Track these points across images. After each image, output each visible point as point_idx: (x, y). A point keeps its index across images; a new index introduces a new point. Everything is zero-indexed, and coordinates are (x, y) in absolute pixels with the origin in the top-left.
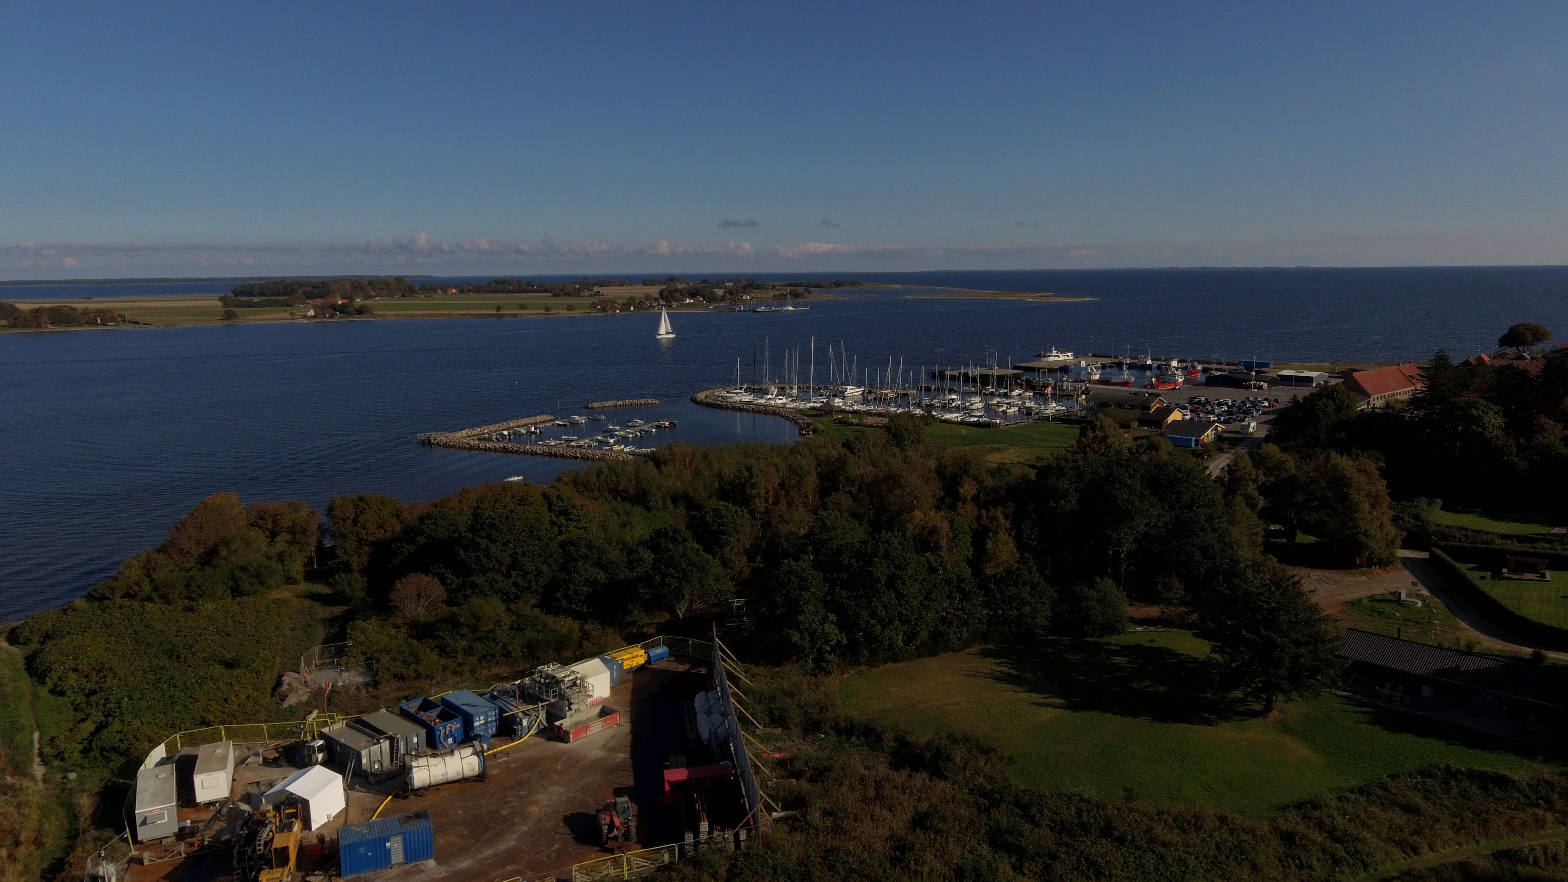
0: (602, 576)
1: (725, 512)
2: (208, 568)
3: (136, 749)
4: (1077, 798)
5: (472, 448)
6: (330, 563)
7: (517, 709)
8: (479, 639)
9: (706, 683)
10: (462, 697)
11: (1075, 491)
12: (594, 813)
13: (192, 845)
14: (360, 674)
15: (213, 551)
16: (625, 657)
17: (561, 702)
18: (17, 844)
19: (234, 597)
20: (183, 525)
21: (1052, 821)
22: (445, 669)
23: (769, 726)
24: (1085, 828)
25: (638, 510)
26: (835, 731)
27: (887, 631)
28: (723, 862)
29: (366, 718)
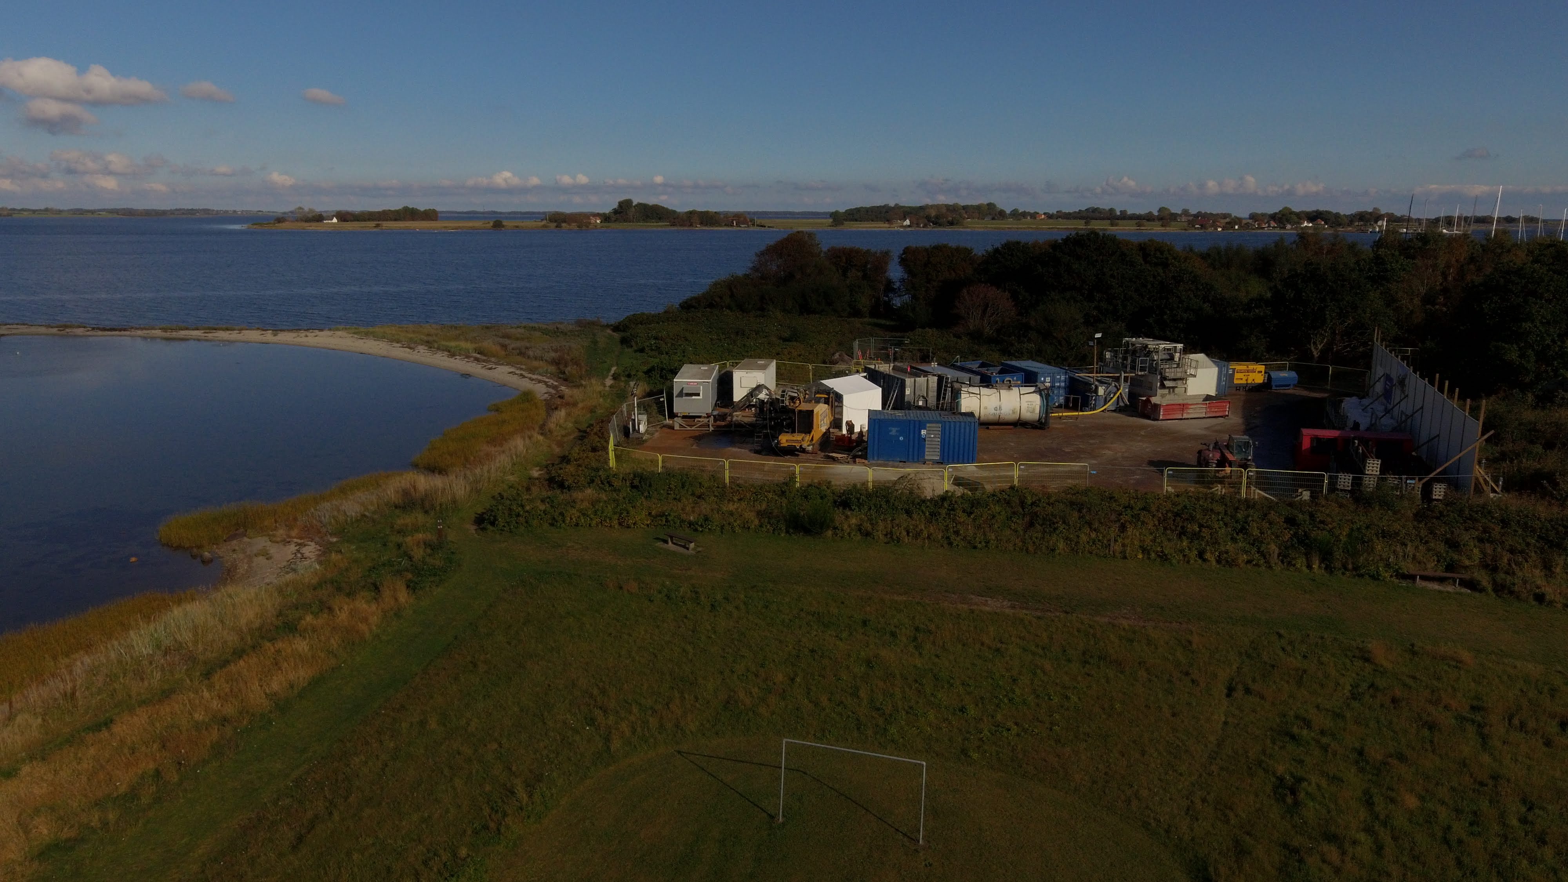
13: (721, 421)
16: (1237, 368)
19: (802, 313)
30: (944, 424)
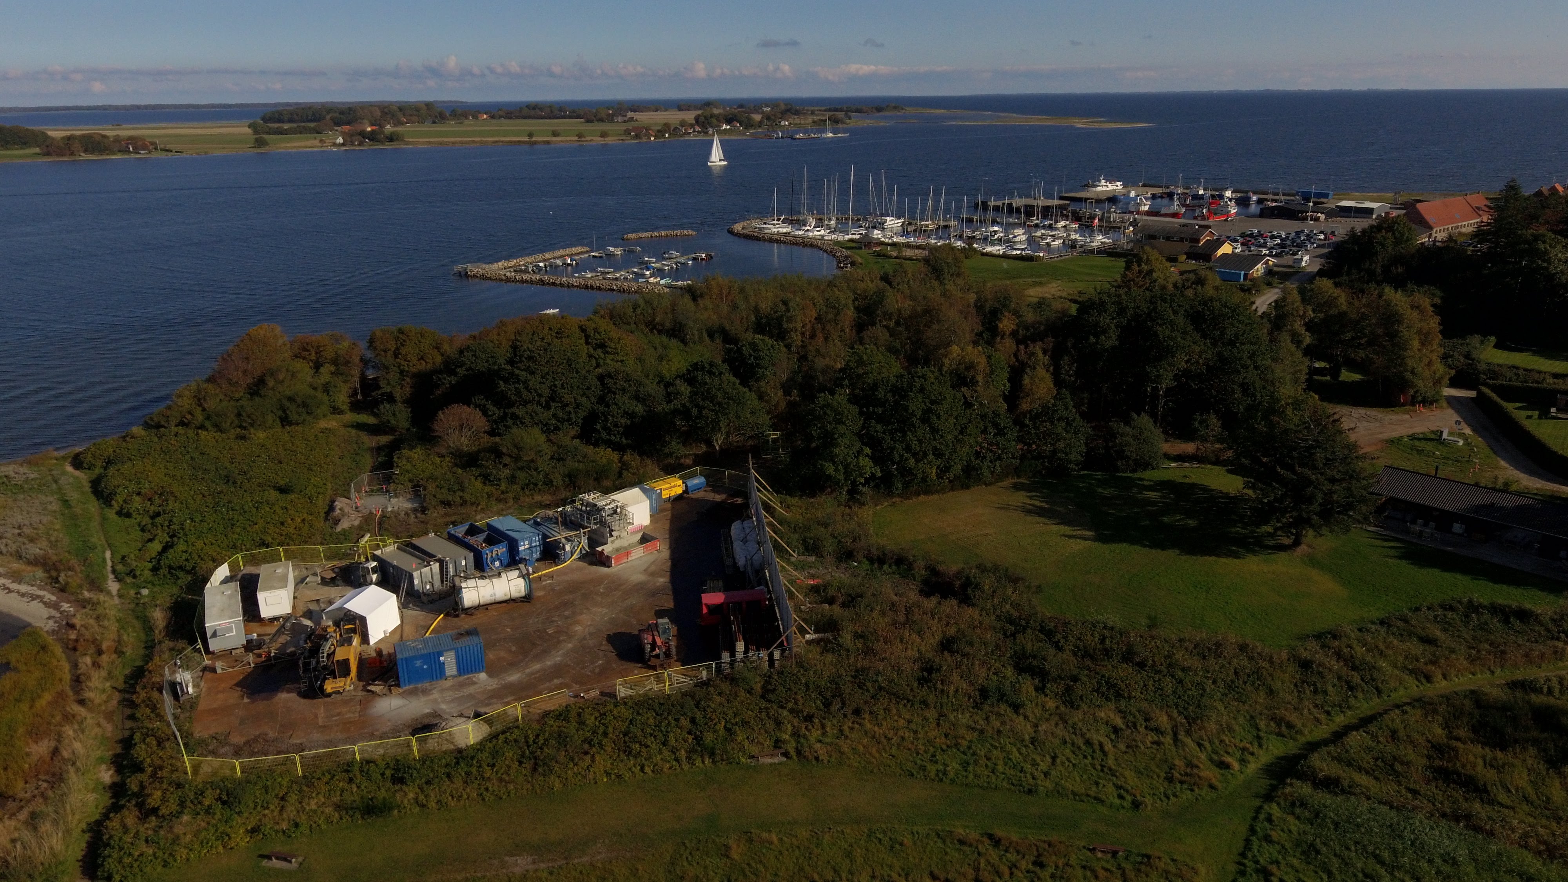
0: (639, 409)
1: (761, 346)
2: (257, 399)
3: (201, 568)
4: (1102, 626)
5: (508, 280)
6: (373, 394)
7: (560, 535)
8: (521, 468)
9: (741, 512)
10: (507, 523)
11: (1116, 327)
12: (637, 633)
13: (260, 656)
14: (409, 500)
15: (261, 381)
16: (663, 487)
17: (602, 529)
18: (100, 652)
19: (283, 426)
20: (229, 356)
21: (1075, 646)
22: (489, 496)
23: (803, 554)
24: (1107, 653)
25: (674, 342)
26: (868, 560)
27: (921, 465)
28: (758, 679)
29: (415, 541)
30: (457, 650)
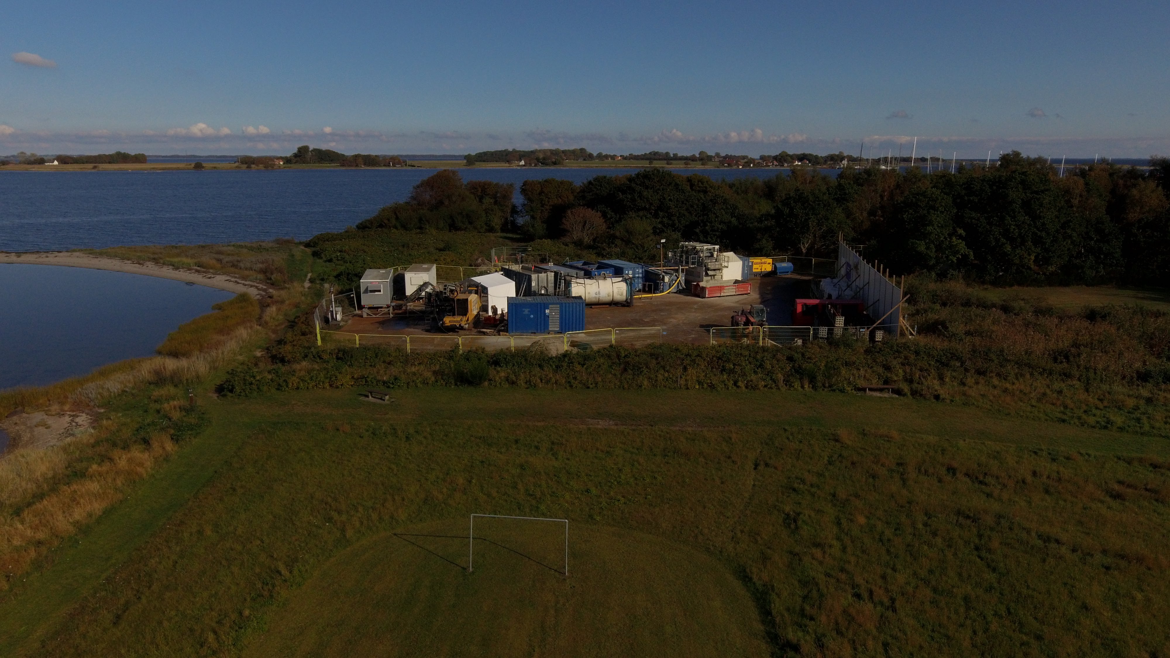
0: (735, 222)
1: (847, 186)
2: (435, 212)
13: (398, 311)
15: (440, 202)
16: (755, 262)
17: (699, 269)
19: (450, 230)
27: (1018, 251)
30: (561, 304)
